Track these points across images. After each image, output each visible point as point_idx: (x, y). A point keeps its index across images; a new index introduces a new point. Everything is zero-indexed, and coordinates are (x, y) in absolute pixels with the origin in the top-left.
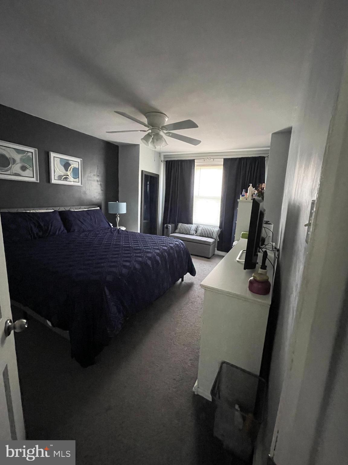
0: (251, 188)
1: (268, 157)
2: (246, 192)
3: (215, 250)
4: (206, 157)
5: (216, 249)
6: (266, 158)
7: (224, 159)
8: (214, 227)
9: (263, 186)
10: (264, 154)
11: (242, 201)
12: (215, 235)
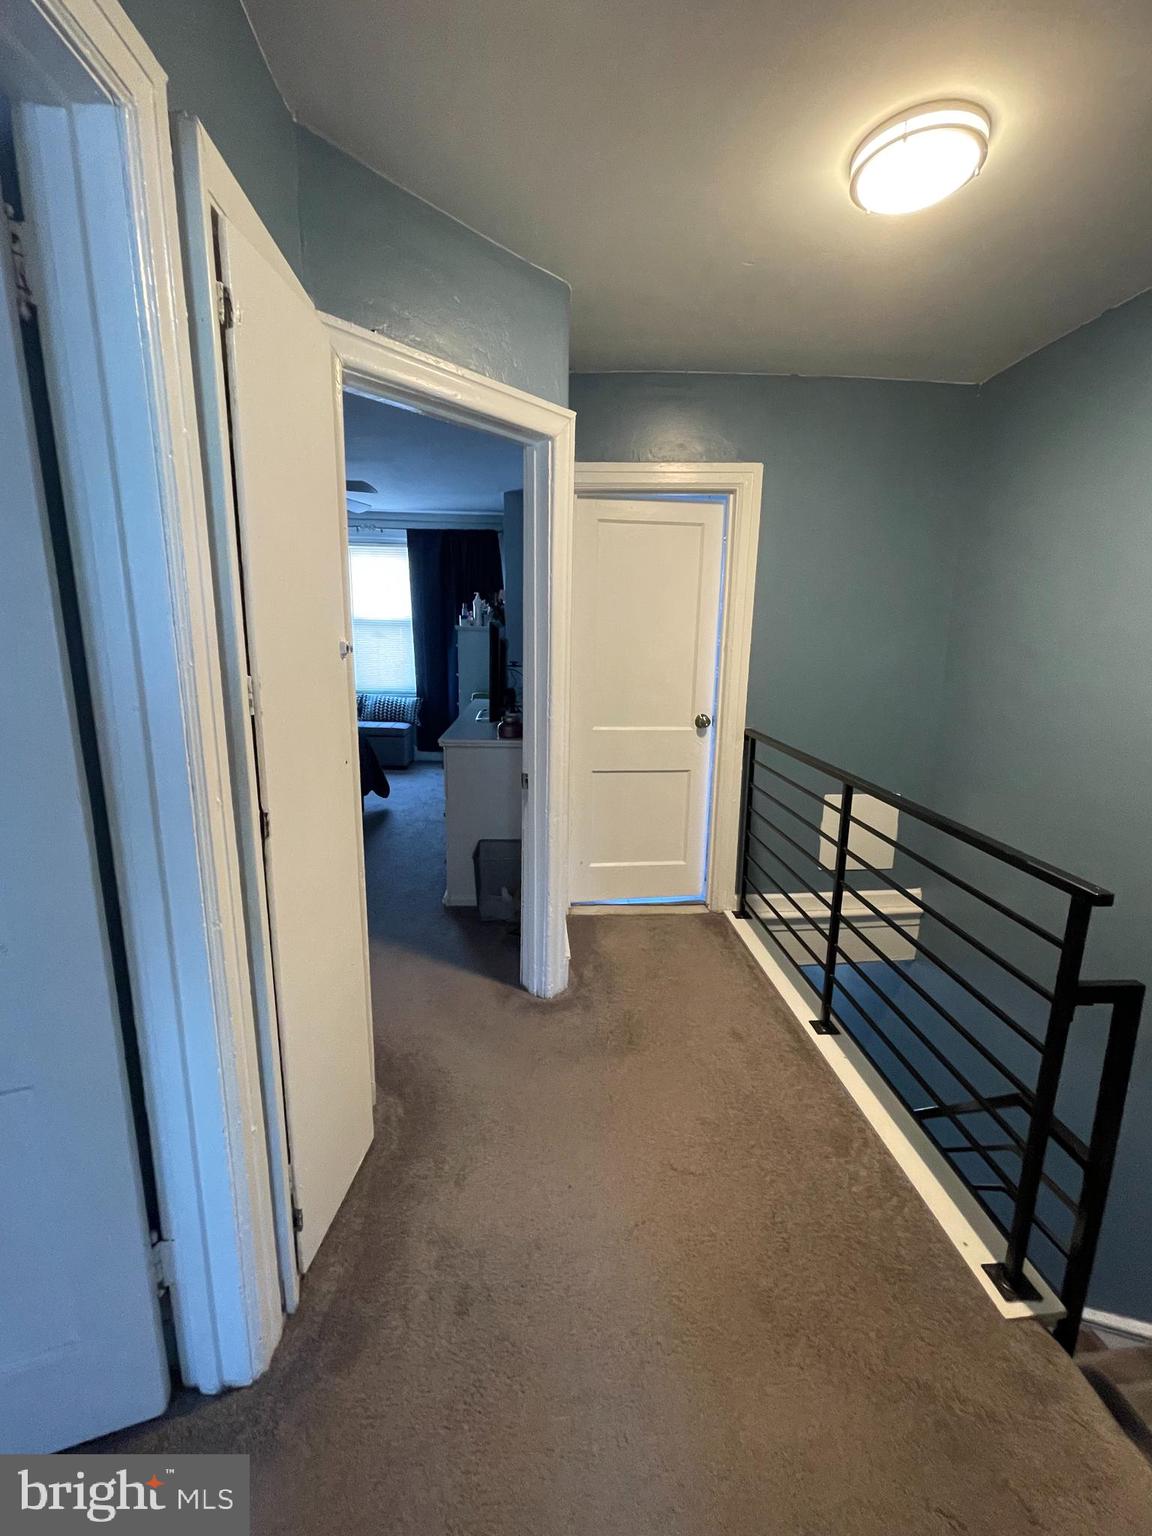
0: (477, 602)
1: (502, 532)
2: (470, 608)
3: (413, 749)
4: (360, 522)
5: (416, 748)
6: (499, 535)
7: (409, 531)
8: (405, 694)
9: (500, 597)
10: (494, 524)
11: (464, 629)
12: (410, 715)
